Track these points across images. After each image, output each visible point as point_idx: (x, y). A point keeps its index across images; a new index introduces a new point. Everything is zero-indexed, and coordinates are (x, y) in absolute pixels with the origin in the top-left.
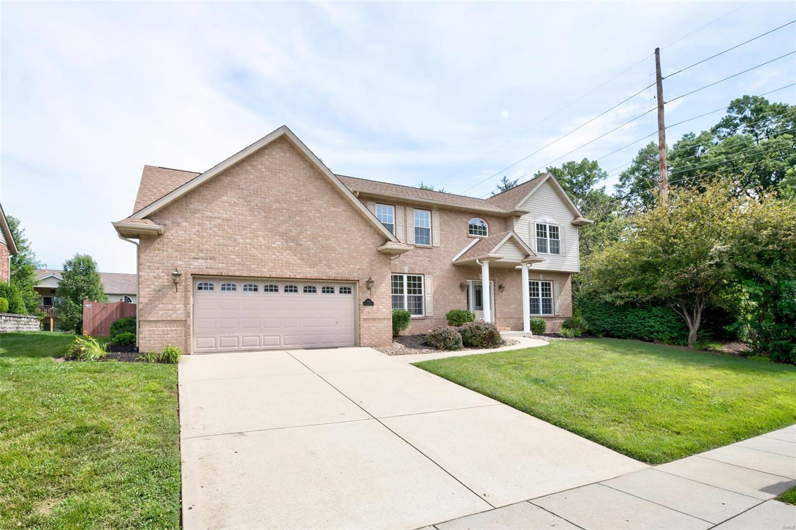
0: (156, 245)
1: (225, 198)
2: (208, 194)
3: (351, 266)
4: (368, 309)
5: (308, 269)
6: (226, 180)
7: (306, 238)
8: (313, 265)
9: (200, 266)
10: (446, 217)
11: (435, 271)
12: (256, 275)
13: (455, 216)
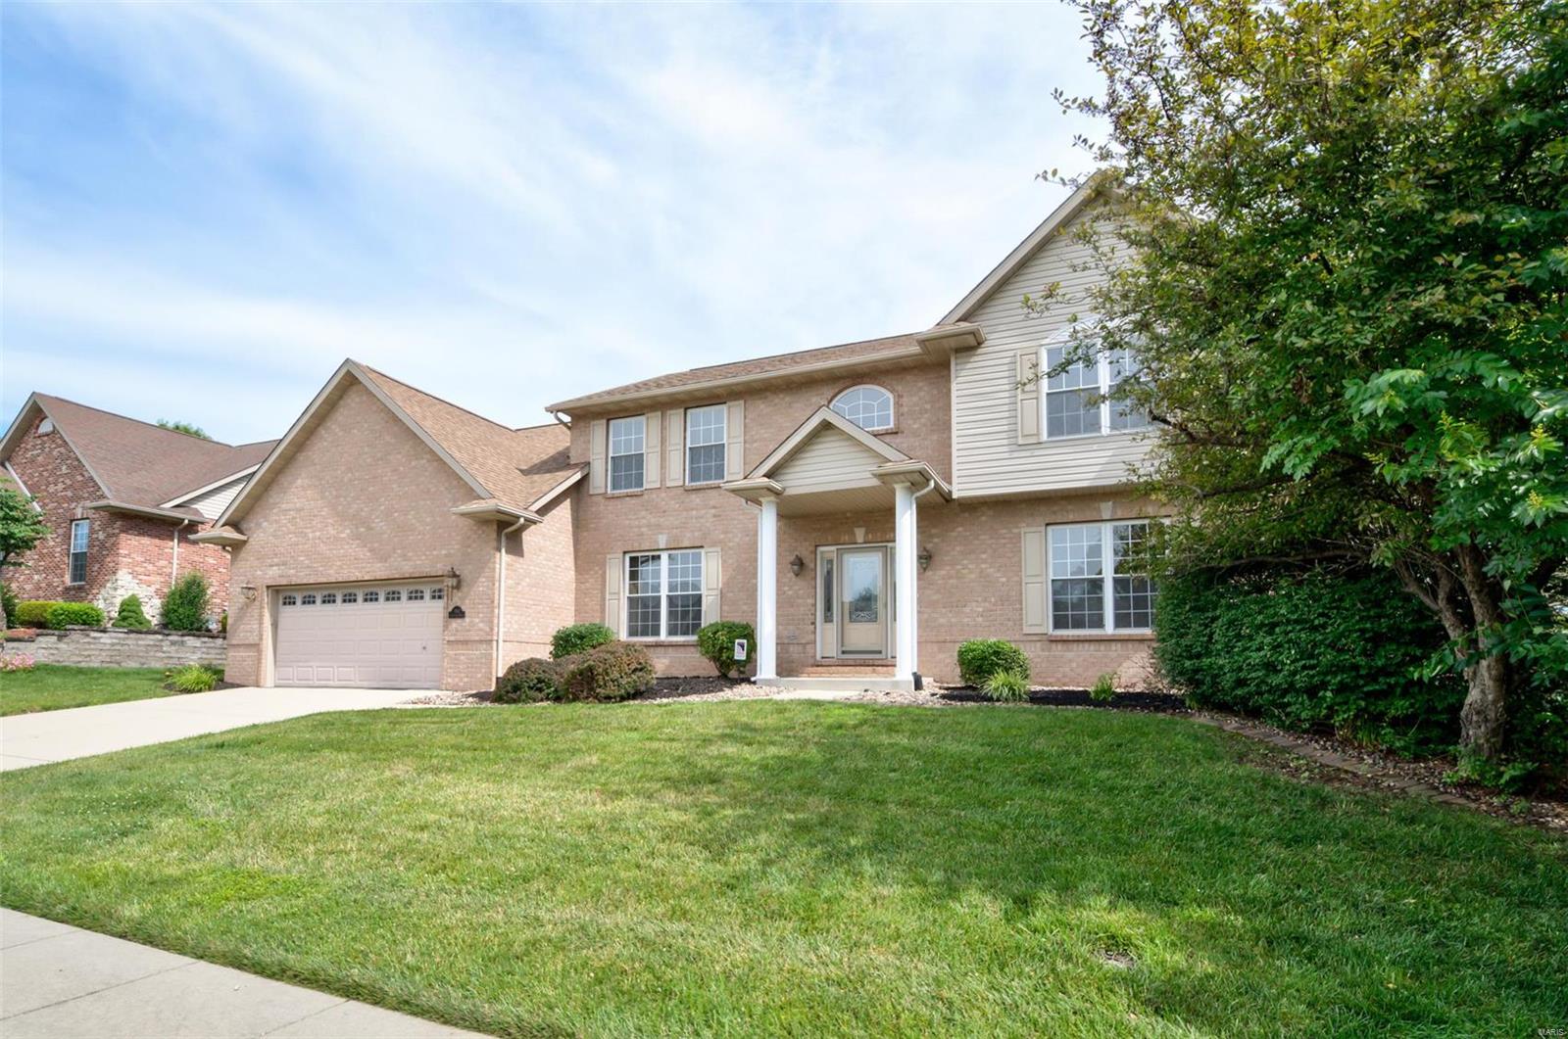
0: (243, 555)
1: (299, 482)
2: (284, 480)
3: (435, 553)
4: (455, 623)
5: (379, 565)
6: (301, 457)
7: (377, 517)
8: (384, 559)
9: (274, 575)
10: (761, 407)
11: (730, 535)
12: (325, 580)
13: (787, 399)
